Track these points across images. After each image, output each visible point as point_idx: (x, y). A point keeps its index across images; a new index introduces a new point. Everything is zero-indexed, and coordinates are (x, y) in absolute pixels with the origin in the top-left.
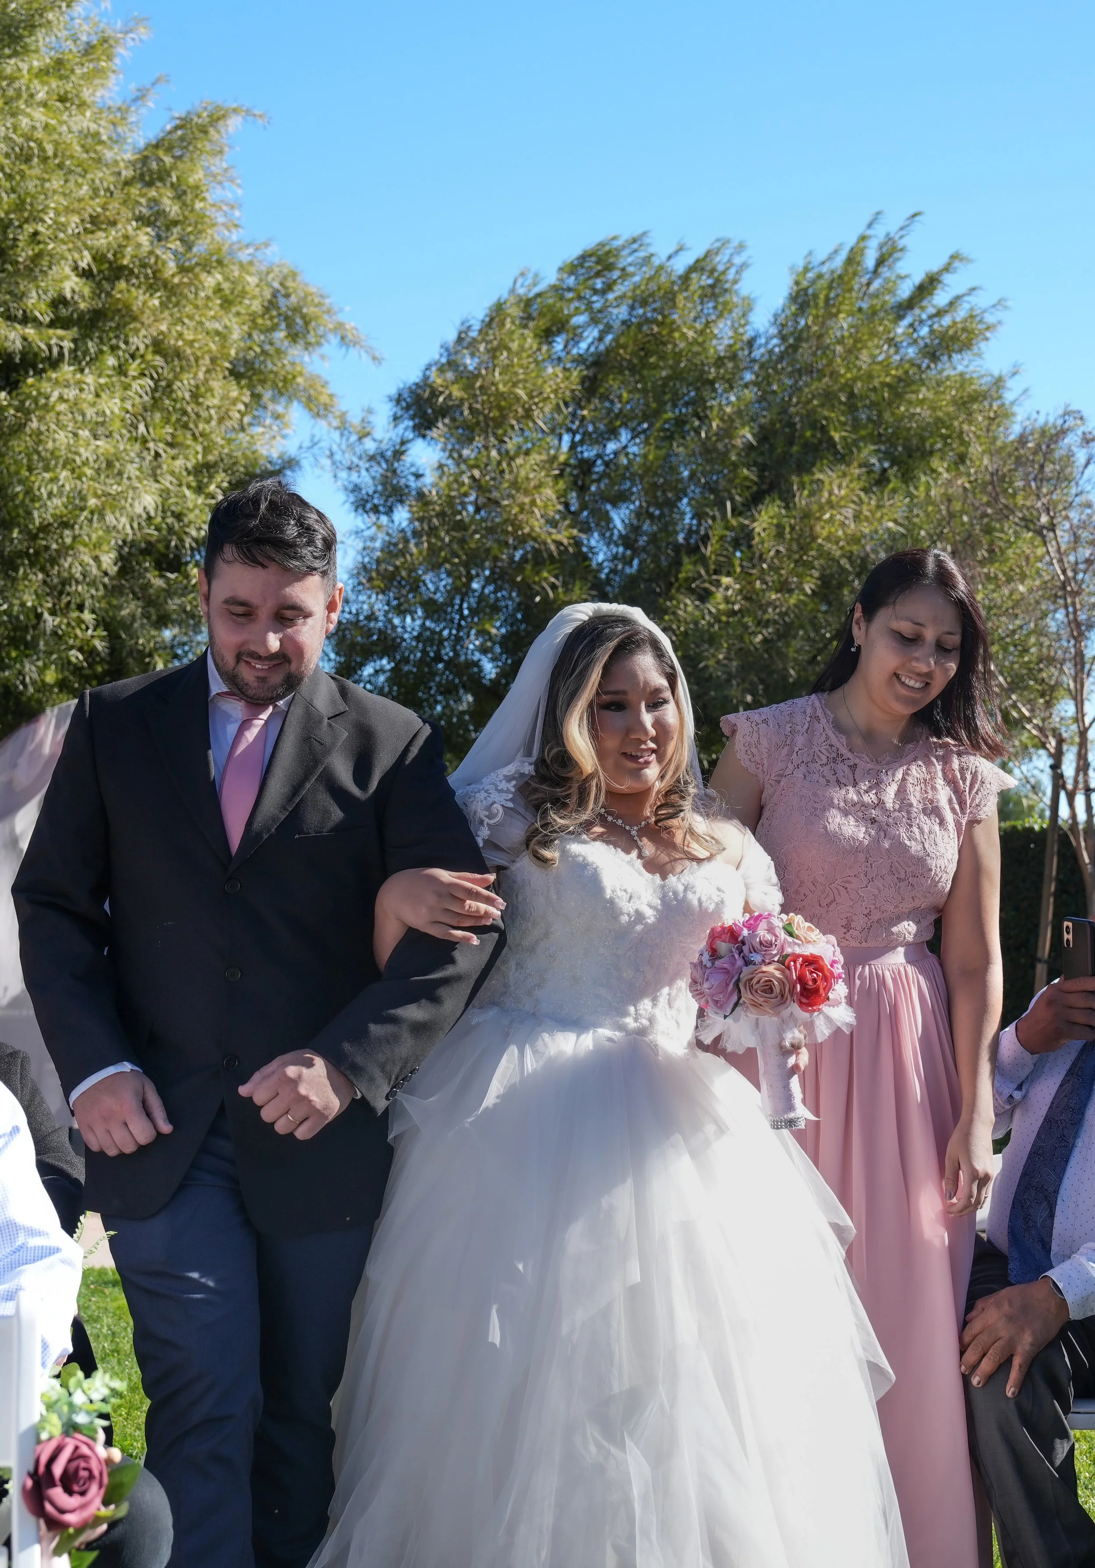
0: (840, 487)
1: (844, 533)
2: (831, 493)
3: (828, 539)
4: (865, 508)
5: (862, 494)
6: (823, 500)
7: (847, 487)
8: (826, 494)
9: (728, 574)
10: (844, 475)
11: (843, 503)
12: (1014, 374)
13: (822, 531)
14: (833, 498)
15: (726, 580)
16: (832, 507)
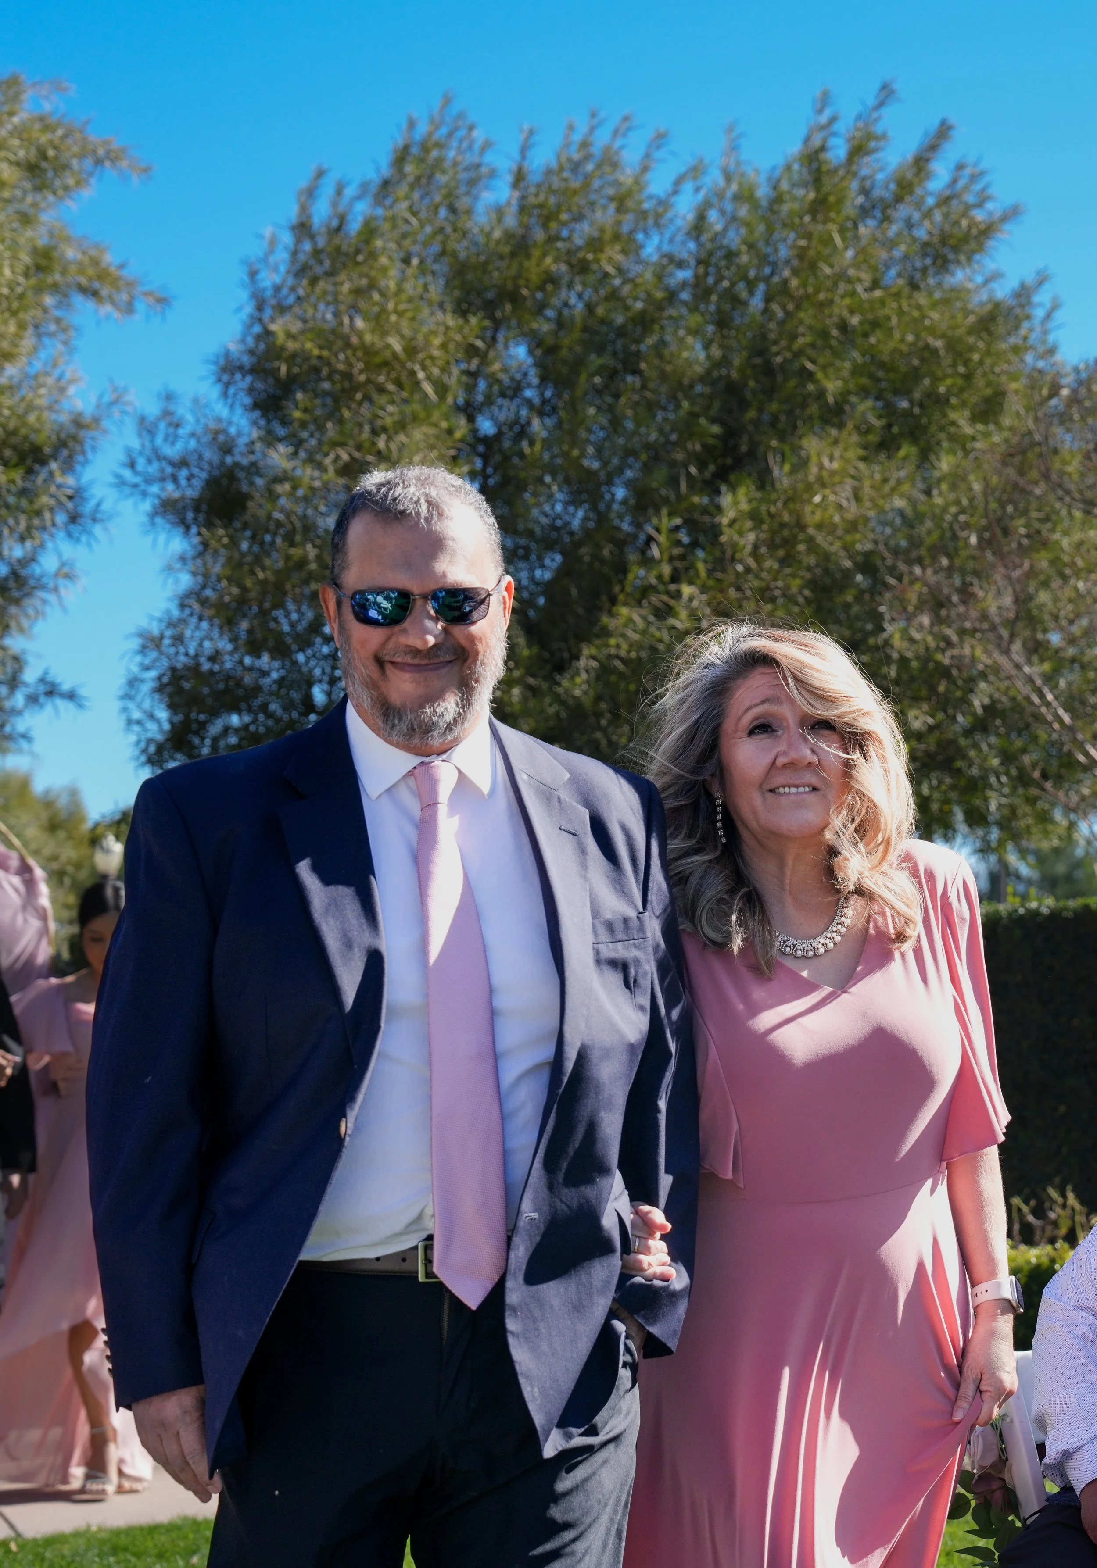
0: (831, 458)
1: (842, 517)
2: (821, 467)
3: (819, 526)
4: (867, 483)
5: (861, 465)
6: (812, 478)
7: (842, 457)
8: (814, 470)
9: (691, 583)
10: (836, 442)
11: (837, 479)
12: (1041, 283)
13: (812, 517)
14: (825, 474)
15: (687, 590)
16: (824, 486)
